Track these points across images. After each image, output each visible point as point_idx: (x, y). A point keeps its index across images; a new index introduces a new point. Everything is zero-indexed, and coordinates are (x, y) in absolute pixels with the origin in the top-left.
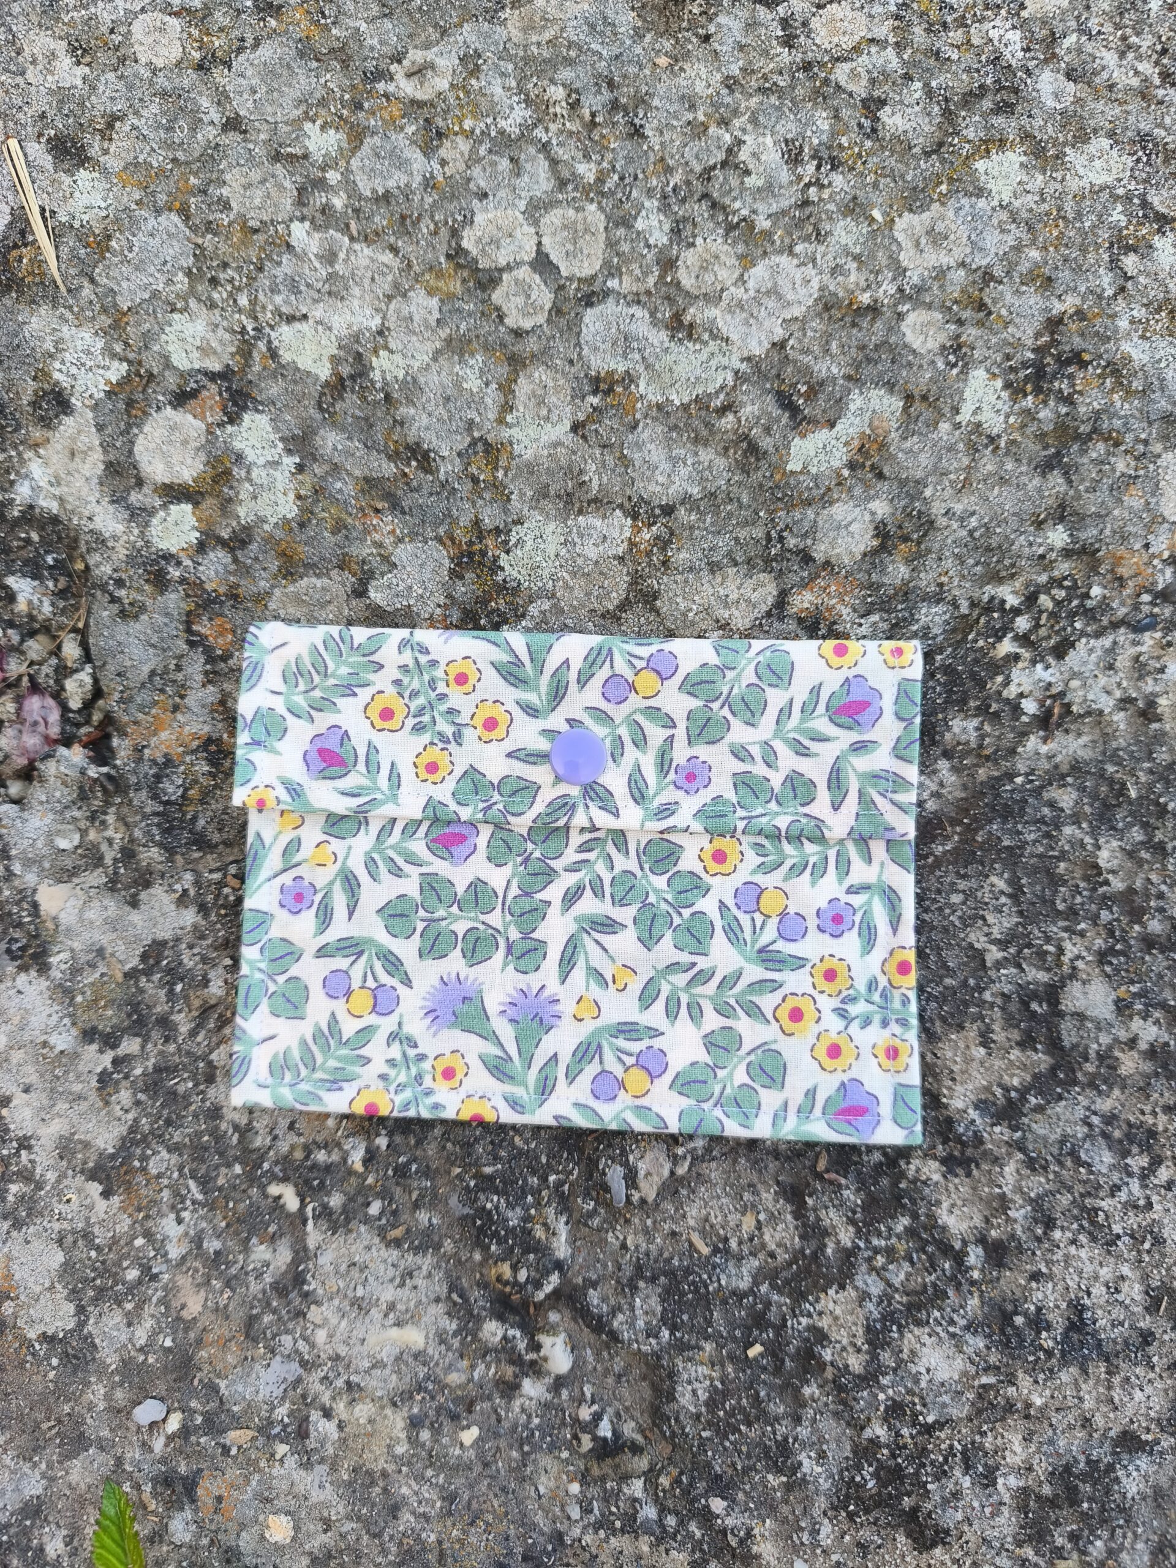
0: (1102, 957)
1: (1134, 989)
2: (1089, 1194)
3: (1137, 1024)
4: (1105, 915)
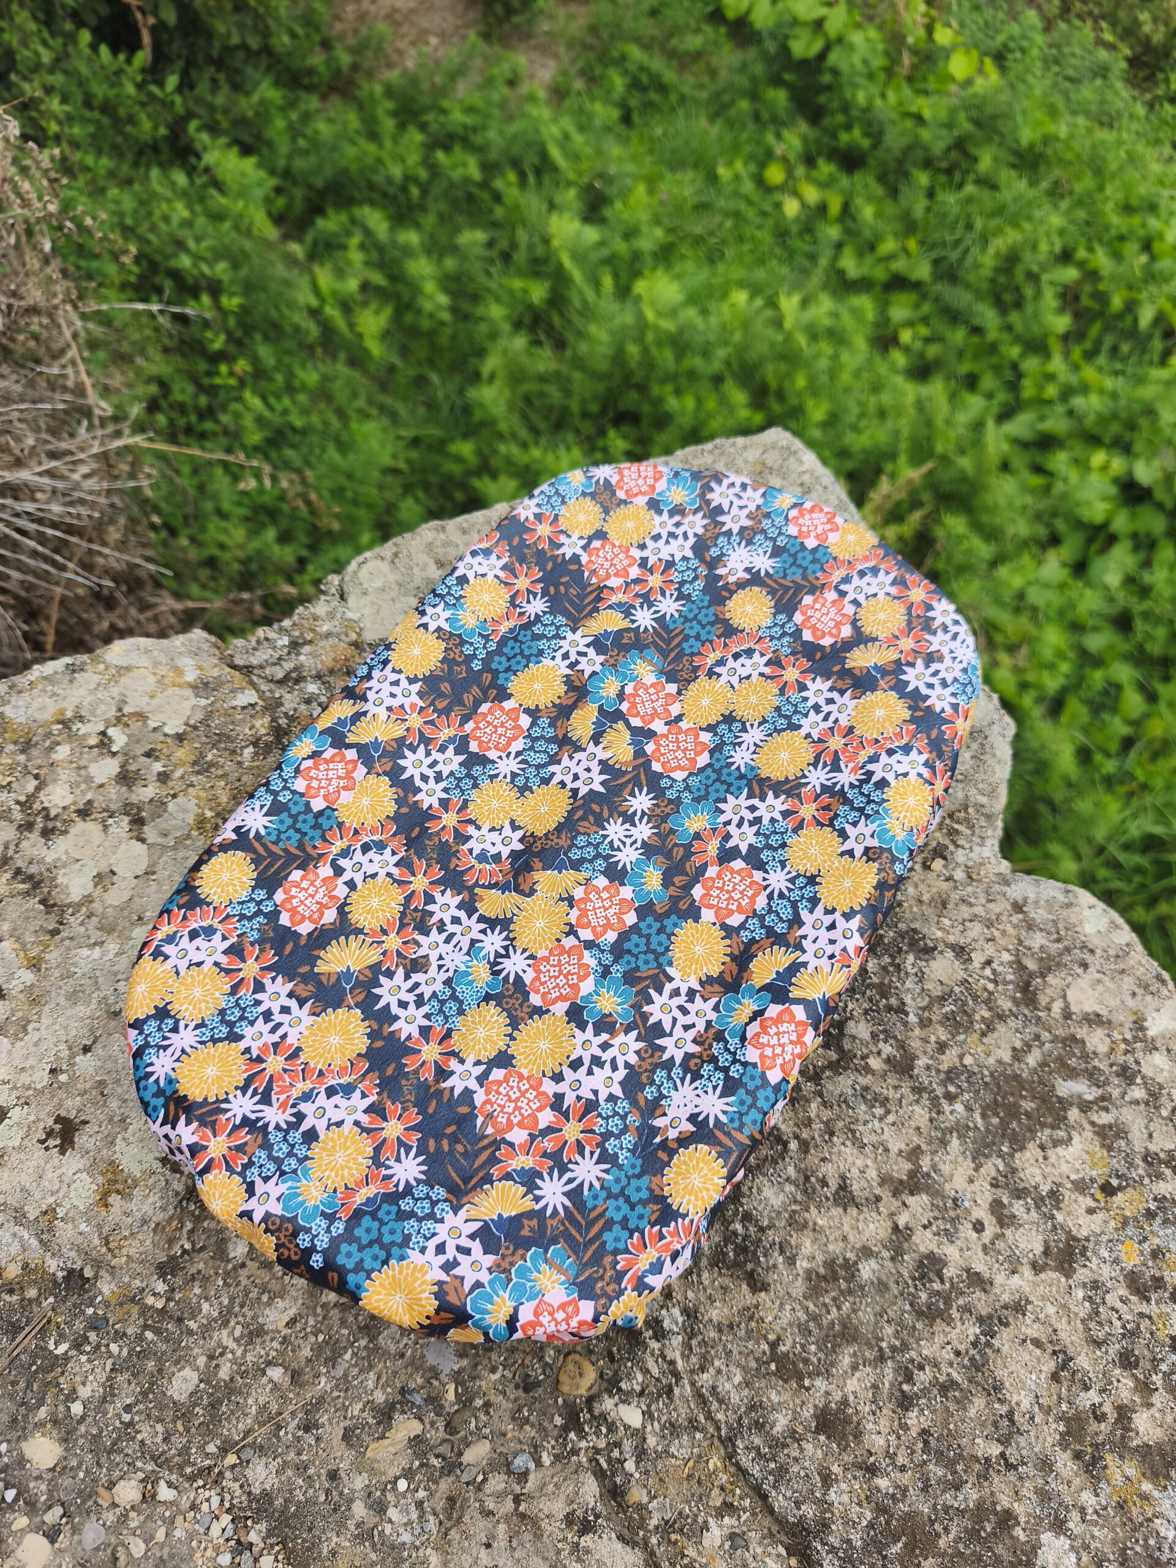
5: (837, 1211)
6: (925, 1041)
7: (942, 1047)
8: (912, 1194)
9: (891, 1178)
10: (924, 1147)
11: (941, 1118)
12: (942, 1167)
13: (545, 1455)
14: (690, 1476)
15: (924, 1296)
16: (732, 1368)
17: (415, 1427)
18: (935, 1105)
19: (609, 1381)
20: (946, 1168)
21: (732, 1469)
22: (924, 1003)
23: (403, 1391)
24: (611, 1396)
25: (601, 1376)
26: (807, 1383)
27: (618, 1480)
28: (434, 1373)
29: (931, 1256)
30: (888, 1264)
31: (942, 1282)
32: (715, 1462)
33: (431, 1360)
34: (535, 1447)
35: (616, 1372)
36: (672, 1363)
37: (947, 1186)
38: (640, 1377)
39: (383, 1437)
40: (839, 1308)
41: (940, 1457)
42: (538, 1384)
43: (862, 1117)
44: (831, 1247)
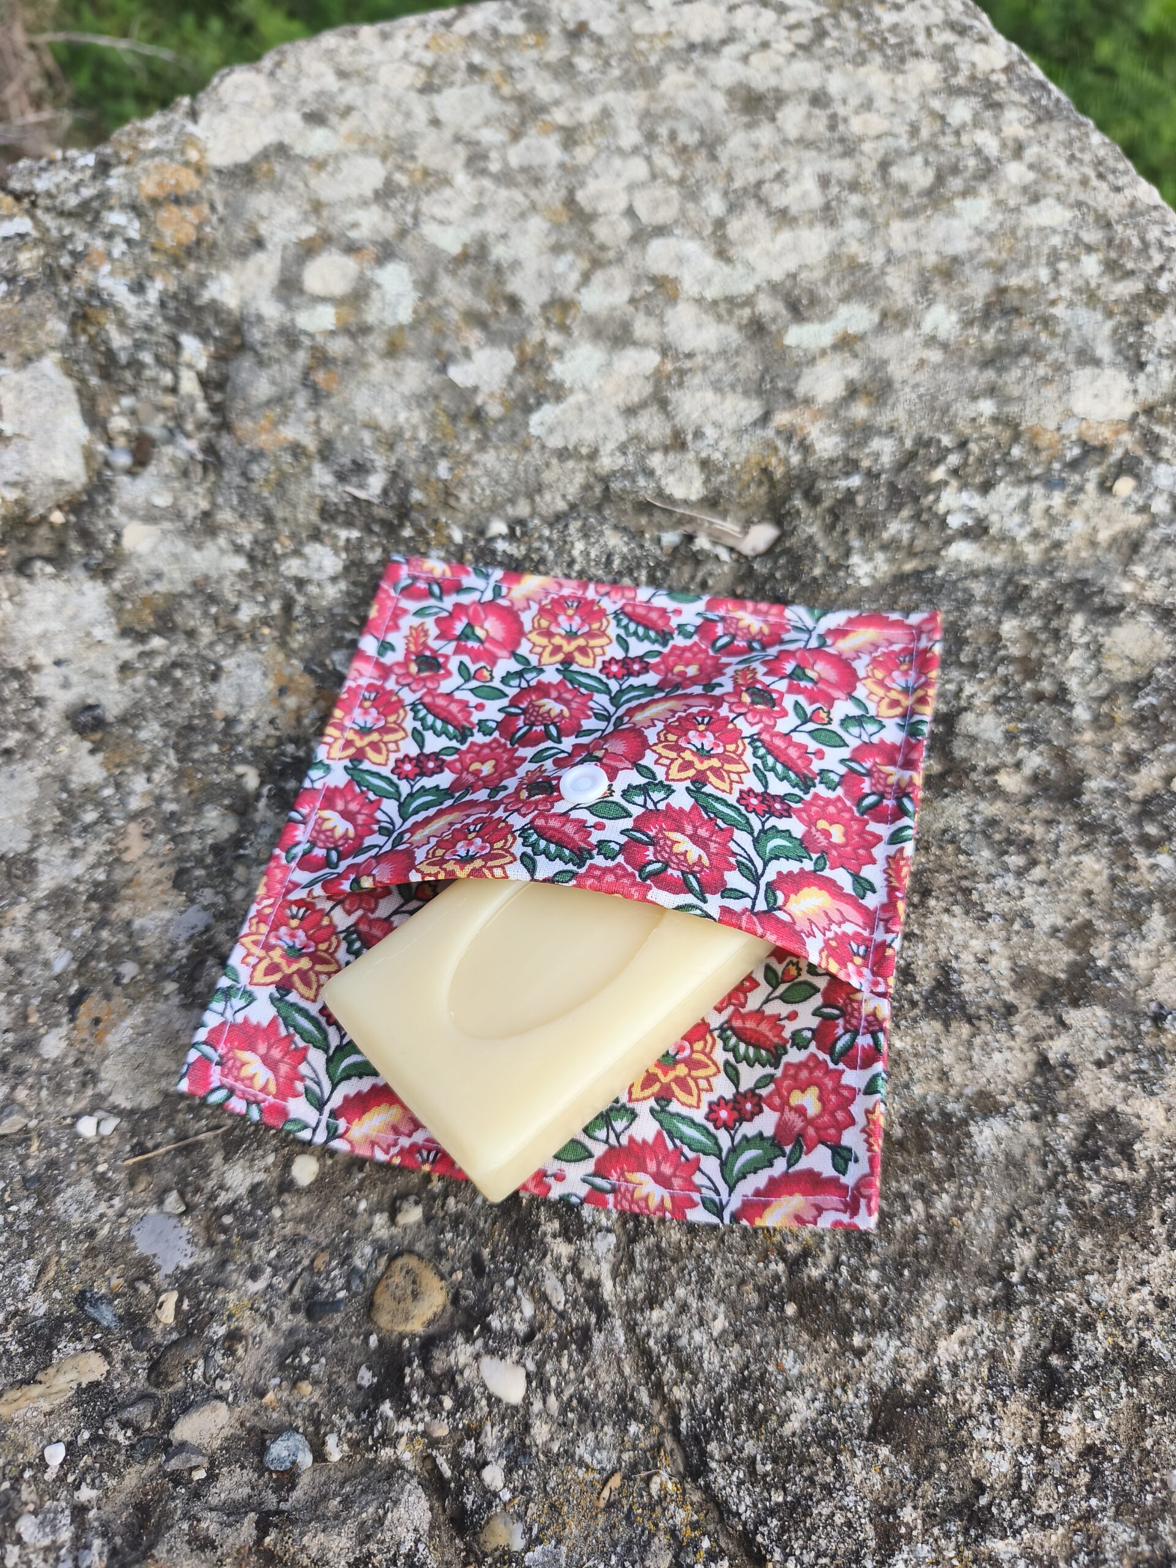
0: (997, 700)
1: (1022, 726)
2: (965, 878)
3: (1022, 752)
4: (1002, 670)
5: (930, 1028)
6: (1104, 748)
7: (1134, 761)
8: (1075, 1003)
9: (1036, 974)
10: (1099, 924)
11: (1133, 877)
12: (1133, 962)
13: (331, 1441)
14: (610, 1505)
15: (1096, 1190)
16: (710, 1303)
17: (94, 1368)
18: (1121, 853)
19: (468, 1311)
20: (1140, 964)
21: (696, 1497)
22: (1103, 690)
23: (81, 1299)
24: (470, 1339)
25: (455, 1299)
26: (857, 1340)
27: (469, 1500)
28: (145, 1270)
29: (1110, 1115)
30: (1028, 1128)
31: (1132, 1167)
32: (663, 1481)
33: (143, 1245)
34: (317, 1422)
35: (483, 1295)
36: (594, 1285)
37: (1143, 995)
38: (528, 1309)
39: (30, 1380)
40: (928, 1203)
41: (1125, 1505)
42: (333, 1306)
43: (983, 868)
44: (917, 1090)
